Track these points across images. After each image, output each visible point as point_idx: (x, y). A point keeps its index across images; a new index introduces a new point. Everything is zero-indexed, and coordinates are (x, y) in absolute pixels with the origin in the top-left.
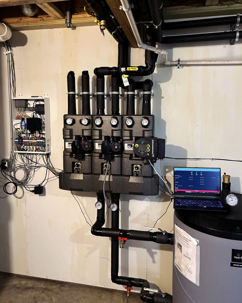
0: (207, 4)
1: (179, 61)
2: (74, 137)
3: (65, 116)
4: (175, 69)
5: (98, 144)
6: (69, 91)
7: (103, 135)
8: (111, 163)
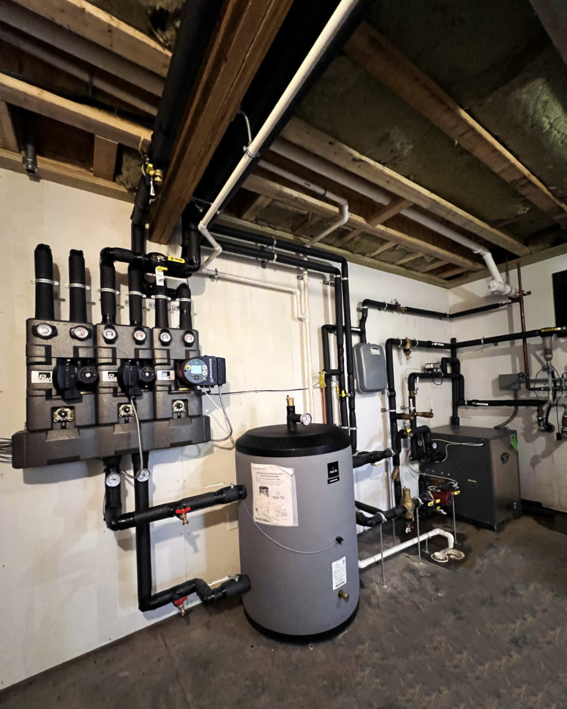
0: (244, 216)
1: (216, 271)
2: (54, 362)
3: (28, 321)
4: (208, 280)
5: (107, 372)
6: (38, 276)
7: (118, 357)
8: (137, 401)
